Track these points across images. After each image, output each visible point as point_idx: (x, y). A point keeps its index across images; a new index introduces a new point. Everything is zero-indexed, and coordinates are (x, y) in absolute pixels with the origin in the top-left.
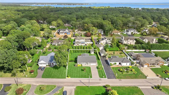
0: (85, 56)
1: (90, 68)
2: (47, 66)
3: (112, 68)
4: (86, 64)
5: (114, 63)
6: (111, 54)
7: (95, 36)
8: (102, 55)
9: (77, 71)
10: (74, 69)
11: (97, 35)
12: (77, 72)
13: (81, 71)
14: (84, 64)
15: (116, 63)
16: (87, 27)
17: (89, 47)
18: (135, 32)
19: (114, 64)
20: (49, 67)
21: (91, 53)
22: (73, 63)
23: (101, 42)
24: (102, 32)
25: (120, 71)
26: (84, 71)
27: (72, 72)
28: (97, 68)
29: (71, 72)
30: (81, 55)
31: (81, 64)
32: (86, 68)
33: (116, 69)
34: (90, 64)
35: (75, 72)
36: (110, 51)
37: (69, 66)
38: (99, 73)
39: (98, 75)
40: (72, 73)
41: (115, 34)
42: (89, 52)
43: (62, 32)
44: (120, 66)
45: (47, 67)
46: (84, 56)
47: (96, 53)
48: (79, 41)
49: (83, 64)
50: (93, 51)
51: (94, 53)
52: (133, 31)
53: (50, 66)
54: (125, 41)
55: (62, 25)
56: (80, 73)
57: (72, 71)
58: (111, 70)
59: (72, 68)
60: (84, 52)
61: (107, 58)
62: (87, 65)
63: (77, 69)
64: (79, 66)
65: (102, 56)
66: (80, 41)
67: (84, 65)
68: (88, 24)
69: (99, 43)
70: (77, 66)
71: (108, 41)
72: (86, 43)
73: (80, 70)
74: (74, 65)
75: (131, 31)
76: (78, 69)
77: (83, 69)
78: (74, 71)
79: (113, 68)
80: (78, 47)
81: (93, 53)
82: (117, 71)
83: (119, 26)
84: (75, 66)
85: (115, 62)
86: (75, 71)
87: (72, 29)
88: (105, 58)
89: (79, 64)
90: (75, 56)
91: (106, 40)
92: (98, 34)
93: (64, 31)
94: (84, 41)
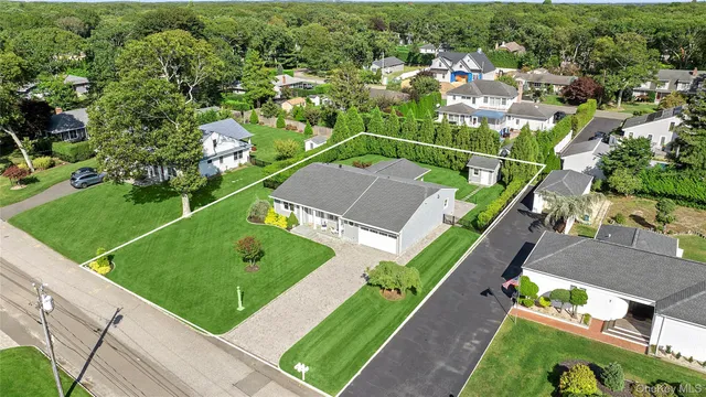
1: (320, 257)
3: (505, 329)
4: (326, 220)
7: (633, 108)
8: (540, 203)
11: (657, 103)
23: (628, 131)
31: (296, 211)
34: (356, 236)
39: (302, 334)
48: (468, 102)
50: (484, 165)
58: (470, 346)
62: (325, 236)
64: (270, 221)
65: (533, 215)
70: (260, 220)
72: (510, 124)
81: (484, 178)
87: (521, 64)
89: (273, 214)
93: (455, 62)
94: (502, 106)
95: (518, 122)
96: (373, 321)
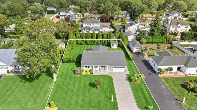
0: (101, 52)
1: (110, 79)
2: (8, 72)
3: (164, 81)
4: (101, 68)
5: (167, 67)
6: (152, 49)
7: (117, 22)
8: (135, 50)
9: (79, 86)
10: (72, 82)
11: (120, 19)
12: (78, 90)
13: (88, 87)
14: (98, 69)
15: (172, 67)
16: (104, 8)
17: (107, 35)
18: (180, 16)
19: (167, 70)
20: (12, 74)
21: (112, 45)
22: (73, 66)
23: (128, 28)
24: (128, 15)
25: (189, 90)
26: (96, 87)
27: (66, 89)
28: (130, 79)
29: (62, 89)
30: (90, 50)
31: (90, 68)
32: (102, 80)
33: (173, 82)
34: (112, 70)
35: (72, 91)
36: (148, 42)
37: (63, 73)
38: (134, 94)
39: (134, 100)
40: (66, 92)
41: (149, 19)
42: (109, 45)
43: (64, 14)
44: (179, 74)
45: (8, 75)
46: (98, 52)
47: (123, 47)
48: (89, 26)
49: (94, 69)
50: (114, 43)
51: (119, 46)
52: (177, 15)
53: (15, 72)
54: (171, 27)
55: (65, 5)
56: (87, 95)
57: (67, 87)
59: (68, 80)
60: (98, 44)
61: (146, 57)
62: (103, 73)
63: (80, 82)
64: (84, 73)
65: (134, 53)
66: (91, 26)
67: (97, 71)
68: (105, 5)
69: (125, 30)
70: (80, 74)
71: (141, 27)
72: (101, 30)
73: (88, 83)
74: (74, 72)
75: (174, 15)
76: (83, 81)
77: (93, 81)
78: (70, 87)
79: (166, 79)
80: (85, 34)
81: (115, 46)
82: (180, 88)
83: (153, 9)
84: (76, 73)
85: (170, 67)
86: (74, 86)
87: (81, 12)
88: (140, 56)
89: (85, 70)
90: (78, 50)
91: (138, 24)
92: (122, 19)
93: (67, 13)
94: (98, 26)
95: (103, 29)
96: (143, 90)
